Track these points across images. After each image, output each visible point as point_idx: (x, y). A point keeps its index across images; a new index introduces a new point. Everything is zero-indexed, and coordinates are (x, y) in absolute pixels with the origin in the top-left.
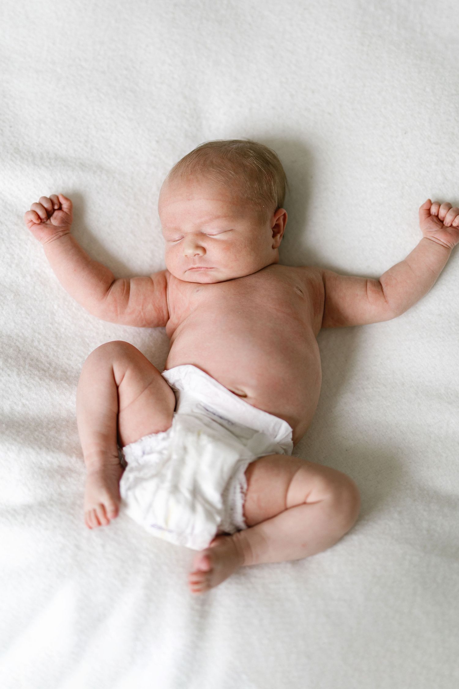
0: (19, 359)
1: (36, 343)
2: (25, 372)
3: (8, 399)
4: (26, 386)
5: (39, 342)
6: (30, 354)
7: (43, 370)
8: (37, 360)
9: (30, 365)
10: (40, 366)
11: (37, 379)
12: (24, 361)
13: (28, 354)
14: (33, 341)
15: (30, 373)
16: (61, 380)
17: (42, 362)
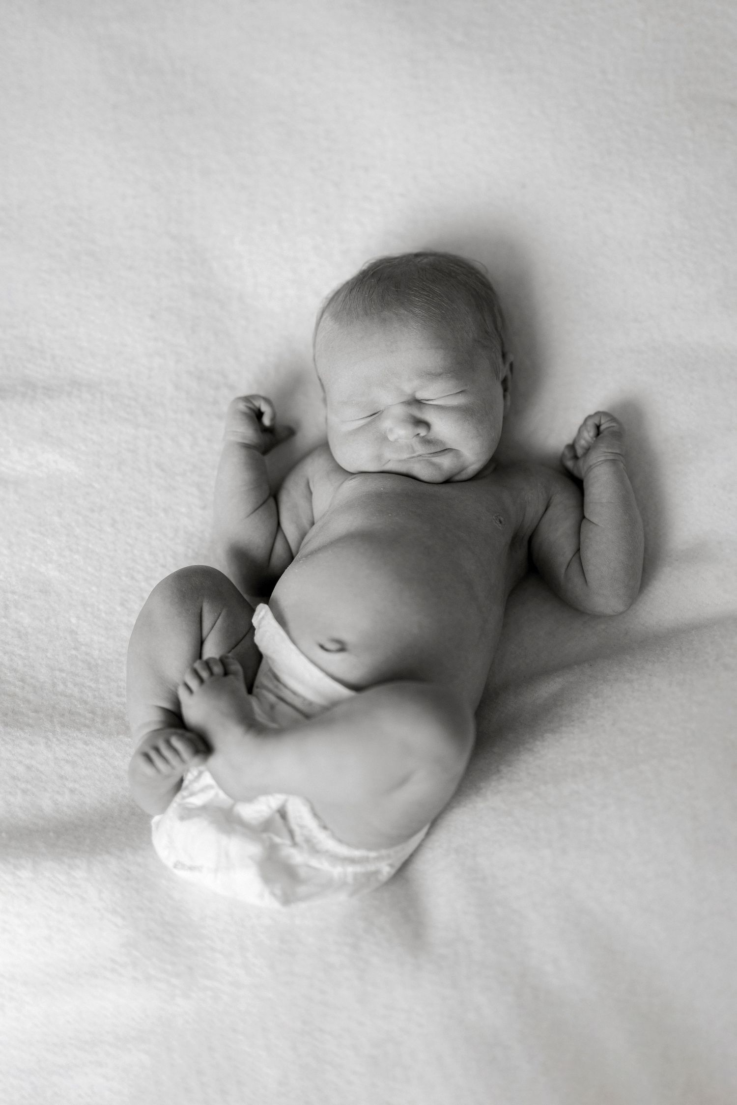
0: (41, 721)
1: (61, 687)
2: (58, 740)
3: (45, 790)
4: (67, 761)
5: (65, 684)
6: (57, 706)
7: (85, 725)
8: (70, 712)
9: (63, 725)
10: (78, 721)
11: (80, 745)
12: (52, 721)
13: (54, 708)
14: (54, 685)
15: (66, 737)
16: (118, 734)
17: (80, 714)
